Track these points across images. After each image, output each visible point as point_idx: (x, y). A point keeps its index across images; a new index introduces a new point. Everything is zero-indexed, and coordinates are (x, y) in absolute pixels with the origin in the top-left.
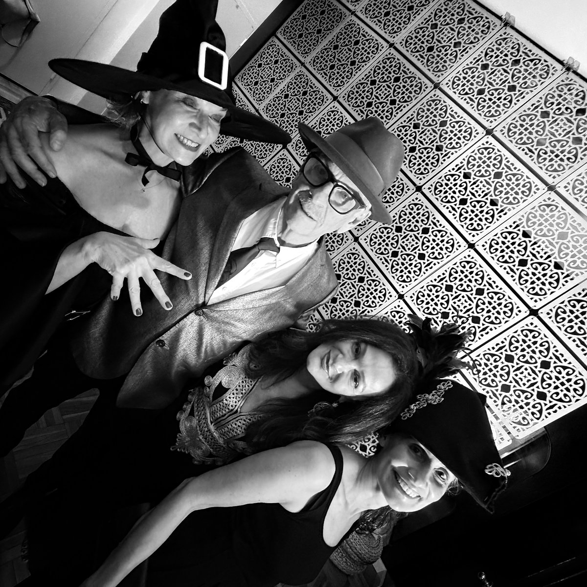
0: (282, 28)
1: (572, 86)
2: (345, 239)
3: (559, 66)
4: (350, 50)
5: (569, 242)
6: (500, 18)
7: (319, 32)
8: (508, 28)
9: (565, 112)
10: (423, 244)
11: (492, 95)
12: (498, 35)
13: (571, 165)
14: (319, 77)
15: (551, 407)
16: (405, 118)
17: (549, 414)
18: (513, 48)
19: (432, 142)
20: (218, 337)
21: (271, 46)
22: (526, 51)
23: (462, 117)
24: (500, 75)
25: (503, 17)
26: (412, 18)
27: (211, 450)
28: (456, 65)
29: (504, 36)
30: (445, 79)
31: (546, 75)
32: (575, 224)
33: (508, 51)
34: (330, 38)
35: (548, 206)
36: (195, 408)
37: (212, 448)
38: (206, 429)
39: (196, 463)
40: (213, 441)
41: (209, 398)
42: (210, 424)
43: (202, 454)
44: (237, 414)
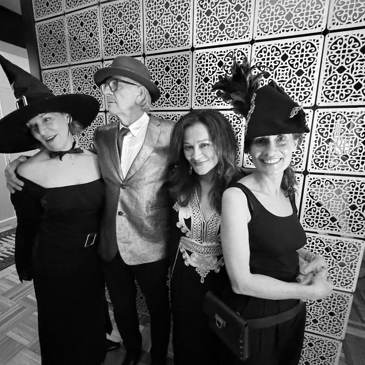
36: (189, 249)
37: (215, 253)
38: (203, 249)
39: (218, 271)
40: (212, 249)
41: (187, 231)
42: (201, 244)
43: (215, 262)
44: (205, 224)
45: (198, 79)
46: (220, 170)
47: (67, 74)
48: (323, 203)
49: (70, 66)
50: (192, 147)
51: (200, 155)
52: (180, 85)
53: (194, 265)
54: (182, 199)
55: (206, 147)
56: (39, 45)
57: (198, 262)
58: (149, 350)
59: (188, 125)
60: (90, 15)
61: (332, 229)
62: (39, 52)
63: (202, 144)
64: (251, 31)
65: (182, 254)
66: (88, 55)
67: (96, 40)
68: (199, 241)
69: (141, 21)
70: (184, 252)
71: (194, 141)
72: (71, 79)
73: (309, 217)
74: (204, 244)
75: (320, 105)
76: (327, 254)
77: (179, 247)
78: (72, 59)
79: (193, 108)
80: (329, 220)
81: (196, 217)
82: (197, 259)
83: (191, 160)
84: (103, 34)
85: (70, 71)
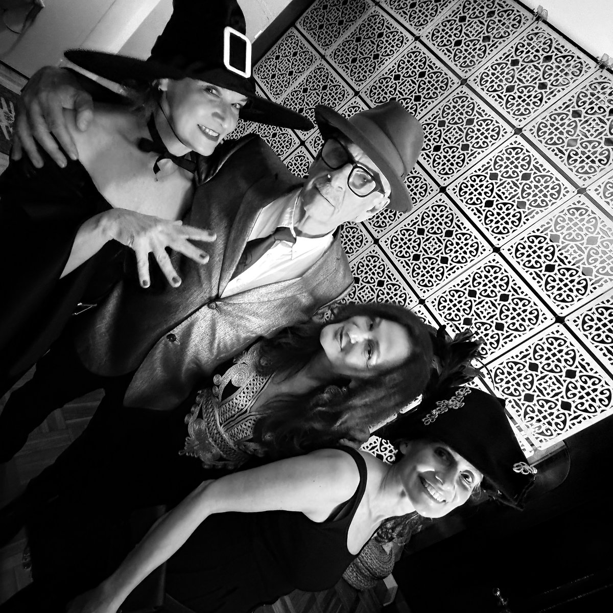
0: (301, 18)
1: (606, 85)
2: (364, 241)
3: (592, 63)
4: (373, 42)
5: (599, 247)
6: (531, 11)
7: (341, 23)
8: (540, 22)
9: (598, 111)
10: (446, 247)
11: (522, 92)
12: (529, 30)
13: (603, 167)
14: (340, 71)
15: (576, 418)
16: (429, 115)
17: (574, 424)
18: (544, 44)
19: (458, 140)
20: (231, 332)
21: (290, 37)
22: (559, 47)
23: (490, 115)
24: (531, 72)
25: (535, 11)
26: (439, 10)
27: (221, 453)
28: (484, 61)
29: (536, 31)
30: (473, 75)
31: (579, 72)
32: (605, 229)
33: (540, 47)
34: (352, 29)
35: (577, 209)
36: (204, 410)
37: (223, 451)
38: (216, 431)
40: (223, 443)
41: (218, 397)
42: (219, 425)
43: (212, 457)
44: (247, 414)
52: (441, 265)
57: (196, 435)
68: (222, 420)
70: (198, 405)
81: (245, 395)
82: (200, 430)
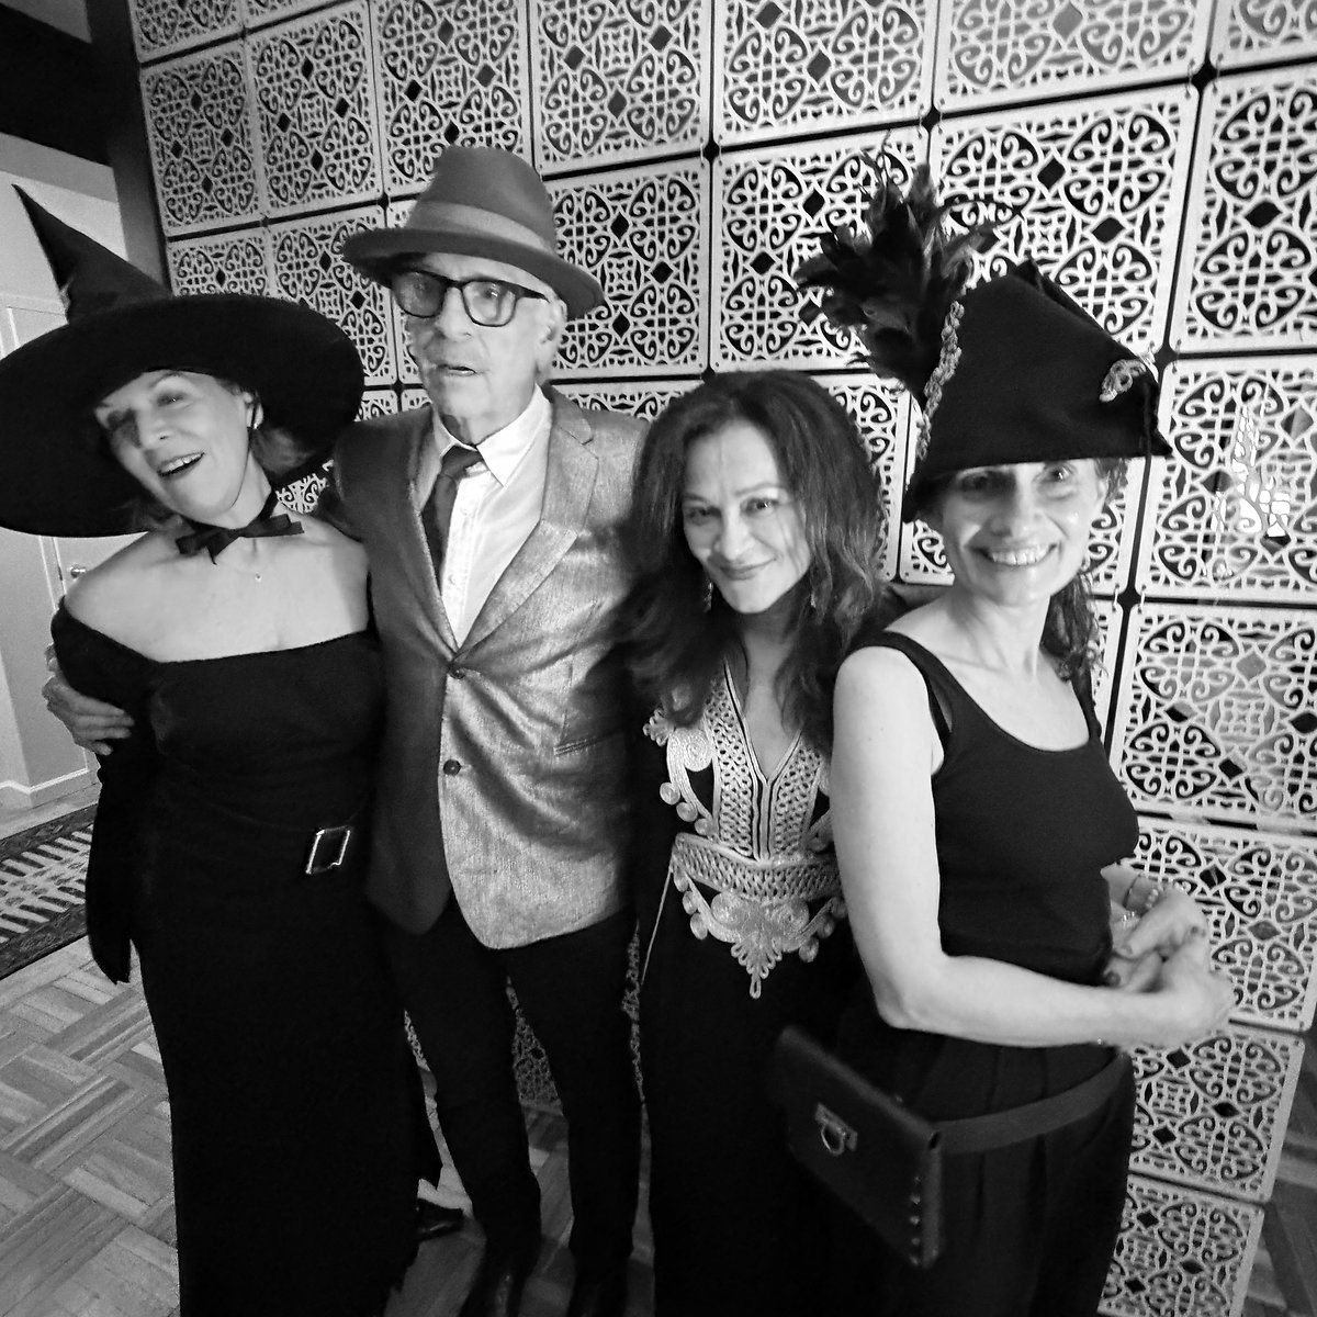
10: (640, 250)
36: (705, 880)
37: (801, 891)
38: (758, 879)
39: (811, 954)
40: (789, 878)
41: (700, 816)
42: (752, 862)
43: (800, 922)
44: (766, 787)
45: (730, 260)
46: (818, 594)
47: (256, 253)
48: (1195, 707)
49: (267, 222)
50: (716, 513)
51: (745, 540)
52: (666, 285)
53: (723, 935)
54: (679, 700)
55: (769, 510)
56: (154, 149)
57: (739, 928)
58: (565, 1237)
59: (700, 431)
60: (335, 36)
61: (1226, 801)
62: (158, 177)
63: (752, 501)
64: (925, 81)
65: (681, 895)
66: (333, 180)
67: (361, 128)
68: (746, 849)
69: (522, 53)
70: (689, 889)
71: (722, 489)
72: (272, 271)
73: (1143, 758)
74: (763, 861)
75: (1184, 349)
76: (1210, 895)
77: (671, 870)
78: (275, 198)
79: (713, 366)
80: (1216, 770)
81: (732, 764)
82: (736, 912)
83: (710, 559)
84: (383, 104)
85: (268, 242)
